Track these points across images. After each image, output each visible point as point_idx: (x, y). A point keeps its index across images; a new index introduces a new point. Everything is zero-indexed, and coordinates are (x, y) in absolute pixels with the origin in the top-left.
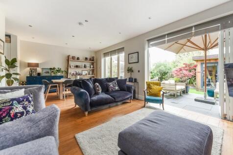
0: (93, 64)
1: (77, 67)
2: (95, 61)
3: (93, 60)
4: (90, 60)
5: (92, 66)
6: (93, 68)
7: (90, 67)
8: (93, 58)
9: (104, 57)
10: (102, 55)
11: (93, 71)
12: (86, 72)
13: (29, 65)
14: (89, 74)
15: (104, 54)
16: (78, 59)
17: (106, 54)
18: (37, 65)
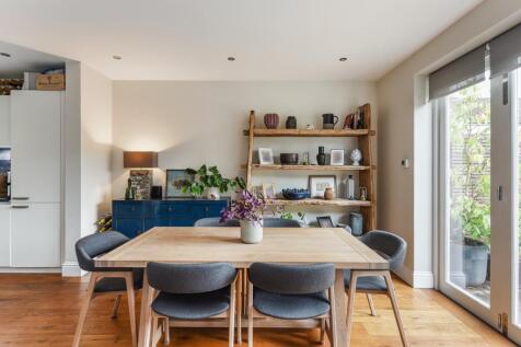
0: (361, 142)
1: (285, 159)
2: (374, 126)
3: (361, 125)
4: (350, 123)
5: (357, 155)
6: (362, 162)
7: (349, 161)
8: (364, 110)
9: (432, 97)
10: (420, 87)
11: (363, 178)
12: (331, 183)
13: (129, 160)
14: (343, 194)
15: (433, 75)
16: (291, 122)
17: (443, 78)
18: (150, 159)
